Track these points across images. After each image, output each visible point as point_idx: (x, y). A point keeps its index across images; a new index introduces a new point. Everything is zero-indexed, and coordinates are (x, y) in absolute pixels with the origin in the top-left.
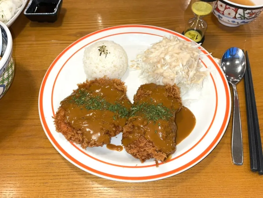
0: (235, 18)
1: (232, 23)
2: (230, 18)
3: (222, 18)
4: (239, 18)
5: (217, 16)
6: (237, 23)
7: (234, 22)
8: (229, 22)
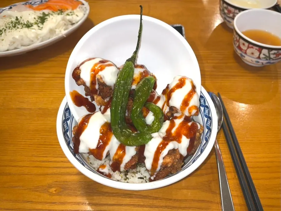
0: (259, 58)
1: (256, 63)
2: (254, 58)
3: (244, 57)
4: (263, 58)
5: (239, 55)
6: (261, 64)
7: (258, 62)
8: (253, 62)
